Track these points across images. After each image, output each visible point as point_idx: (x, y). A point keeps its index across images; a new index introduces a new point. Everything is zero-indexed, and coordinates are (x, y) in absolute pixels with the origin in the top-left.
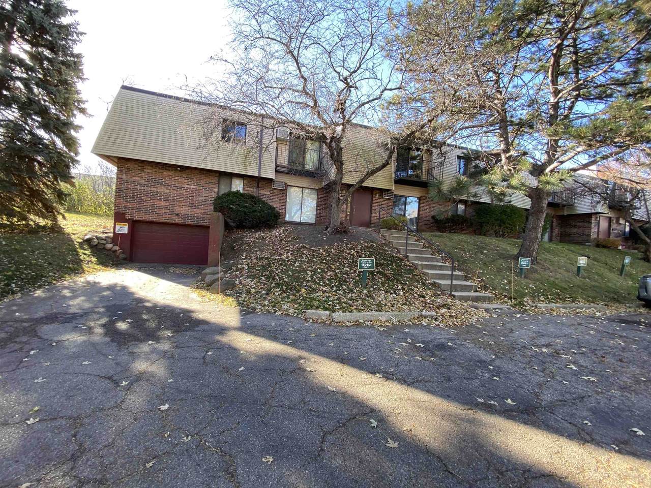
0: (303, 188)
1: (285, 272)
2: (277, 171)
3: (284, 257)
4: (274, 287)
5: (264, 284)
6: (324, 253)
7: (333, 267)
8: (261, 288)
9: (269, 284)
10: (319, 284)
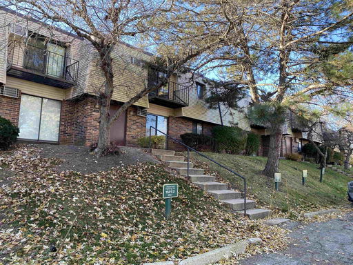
0: (42, 98)
1: (64, 211)
2: (8, 75)
3: (52, 189)
4: (58, 236)
5: (41, 235)
6: (104, 181)
7: (124, 198)
8: (38, 242)
9: (47, 233)
10: (117, 222)
